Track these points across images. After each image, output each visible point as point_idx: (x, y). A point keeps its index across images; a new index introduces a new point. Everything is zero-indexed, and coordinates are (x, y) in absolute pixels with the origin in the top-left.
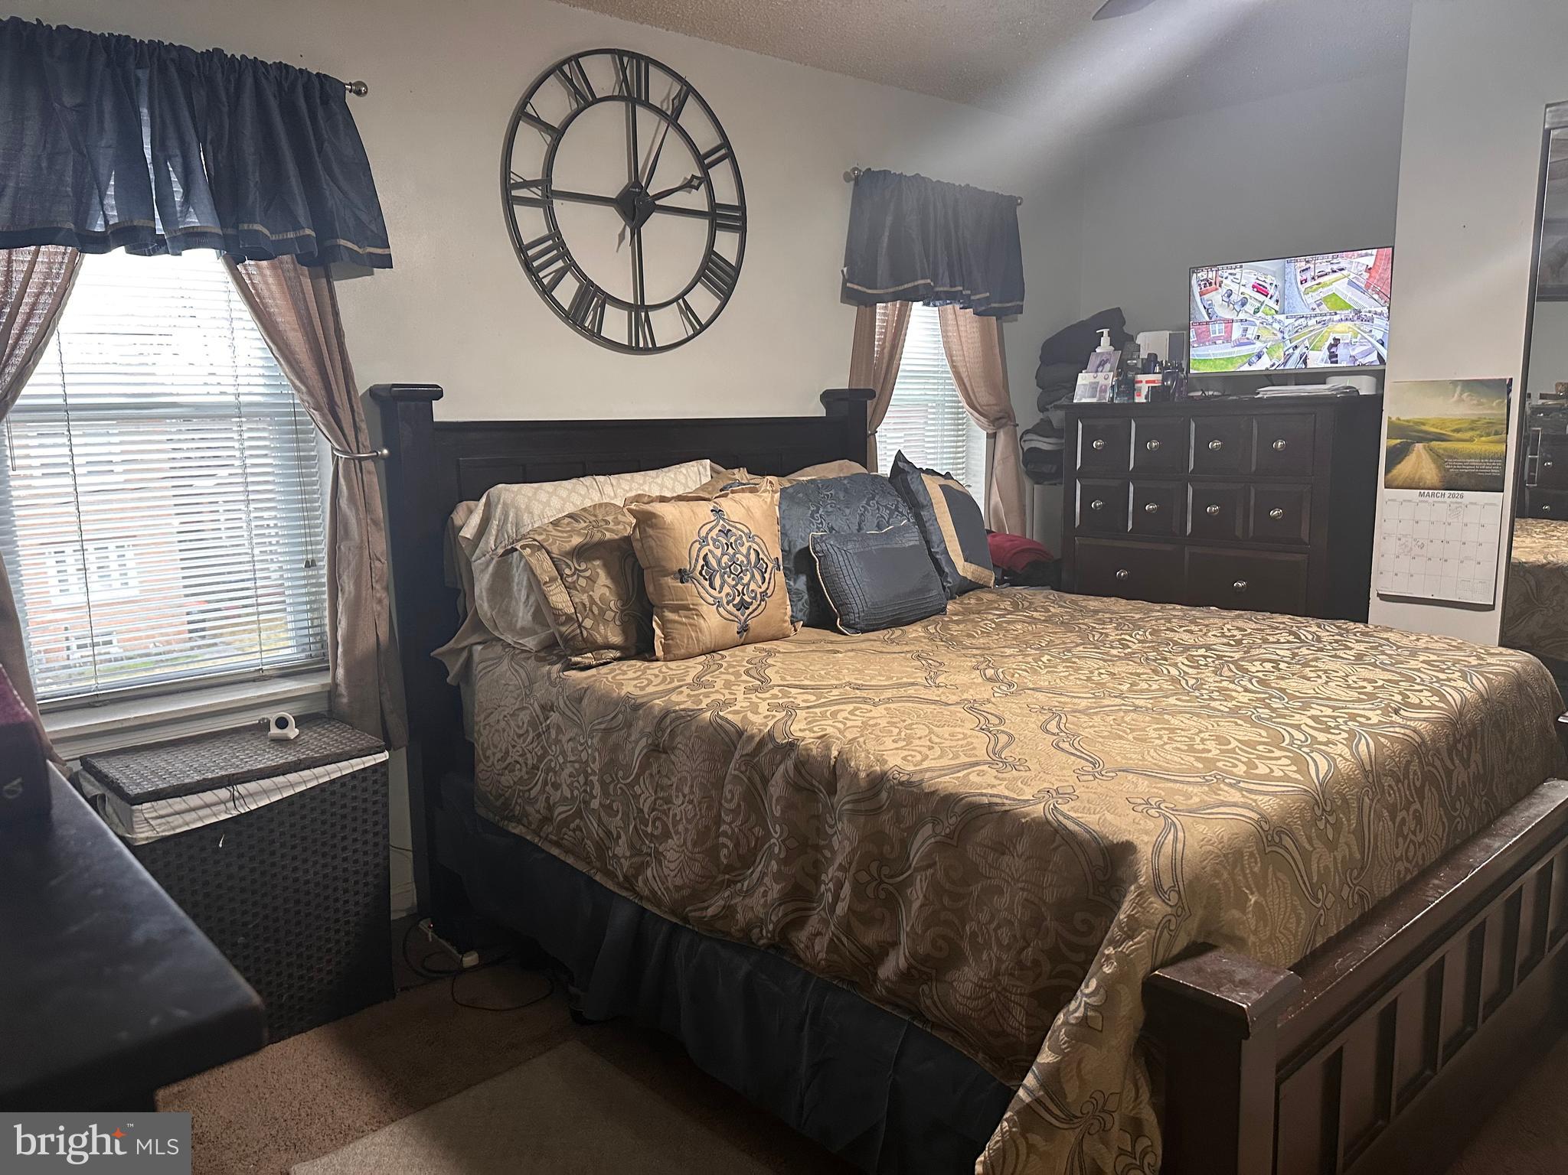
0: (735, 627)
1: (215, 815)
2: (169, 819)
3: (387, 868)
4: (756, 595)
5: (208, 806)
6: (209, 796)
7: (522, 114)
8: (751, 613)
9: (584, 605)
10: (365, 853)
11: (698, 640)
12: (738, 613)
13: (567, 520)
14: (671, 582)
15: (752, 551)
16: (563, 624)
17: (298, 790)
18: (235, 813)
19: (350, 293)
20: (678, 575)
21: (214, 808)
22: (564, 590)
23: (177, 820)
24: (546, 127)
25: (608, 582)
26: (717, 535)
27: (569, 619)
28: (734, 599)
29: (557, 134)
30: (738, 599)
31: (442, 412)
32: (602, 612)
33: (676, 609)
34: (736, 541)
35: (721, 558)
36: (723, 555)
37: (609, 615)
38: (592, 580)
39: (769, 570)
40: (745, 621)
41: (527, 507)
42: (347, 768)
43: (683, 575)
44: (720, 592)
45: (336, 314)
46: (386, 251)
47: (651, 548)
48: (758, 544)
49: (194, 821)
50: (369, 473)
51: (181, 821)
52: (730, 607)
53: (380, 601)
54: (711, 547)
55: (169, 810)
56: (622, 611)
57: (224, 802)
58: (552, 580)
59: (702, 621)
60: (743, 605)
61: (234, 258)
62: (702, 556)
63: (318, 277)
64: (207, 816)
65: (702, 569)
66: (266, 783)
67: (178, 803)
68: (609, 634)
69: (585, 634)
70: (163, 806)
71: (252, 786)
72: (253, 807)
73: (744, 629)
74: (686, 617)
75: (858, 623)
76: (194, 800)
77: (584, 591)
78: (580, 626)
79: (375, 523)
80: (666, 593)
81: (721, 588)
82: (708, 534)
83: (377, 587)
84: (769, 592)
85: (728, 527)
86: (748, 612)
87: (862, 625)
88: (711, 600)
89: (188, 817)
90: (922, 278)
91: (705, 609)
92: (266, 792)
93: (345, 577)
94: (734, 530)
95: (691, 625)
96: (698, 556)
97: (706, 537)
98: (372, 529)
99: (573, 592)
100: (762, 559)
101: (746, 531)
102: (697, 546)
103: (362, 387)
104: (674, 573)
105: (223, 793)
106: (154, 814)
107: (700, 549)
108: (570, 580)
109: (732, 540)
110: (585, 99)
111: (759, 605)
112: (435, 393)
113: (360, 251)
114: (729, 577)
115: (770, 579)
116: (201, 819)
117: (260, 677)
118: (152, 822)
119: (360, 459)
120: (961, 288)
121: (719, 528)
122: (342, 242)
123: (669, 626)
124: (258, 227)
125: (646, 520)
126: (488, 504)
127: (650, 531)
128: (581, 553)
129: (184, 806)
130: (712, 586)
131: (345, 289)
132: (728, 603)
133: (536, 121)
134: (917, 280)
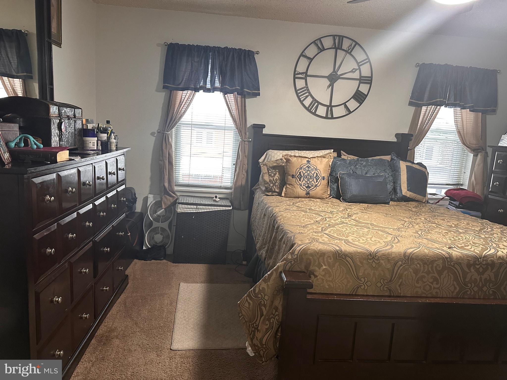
0: (305, 192)
1: (193, 211)
2: (184, 209)
3: (228, 234)
4: (313, 185)
5: (192, 208)
6: (192, 206)
7: (302, 55)
8: (311, 190)
9: (271, 180)
10: (223, 229)
11: (293, 194)
12: (307, 189)
13: (280, 160)
14: (290, 177)
15: (315, 173)
16: (266, 184)
17: (210, 210)
18: (197, 211)
19: (249, 101)
20: (292, 176)
21: (193, 209)
22: (268, 176)
23: (185, 210)
24: (308, 58)
25: (278, 176)
26: (306, 167)
27: (267, 183)
28: (306, 185)
29: (311, 60)
30: (307, 185)
31: (265, 131)
32: (275, 183)
33: (290, 185)
34: (311, 170)
35: (305, 174)
36: (306, 173)
37: (277, 184)
38: (275, 174)
39: (319, 179)
40: (309, 191)
41: (274, 156)
42: (222, 208)
43: (293, 176)
44: (302, 182)
45: (245, 106)
46: (259, 92)
47: (287, 168)
48: (318, 172)
49: (189, 211)
50: (246, 144)
51: (186, 210)
52: (304, 187)
53: (244, 175)
54: (303, 170)
55: (184, 207)
56: (280, 183)
57: (195, 209)
58: (266, 173)
59: (295, 189)
60: (308, 187)
61: (225, 93)
62: (299, 172)
63: (243, 98)
64: (191, 211)
65: (298, 175)
66: (204, 207)
67: (186, 206)
68: (276, 188)
69: (270, 187)
70: (184, 206)
71: (201, 207)
72: (200, 211)
73: (308, 193)
74: (291, 187)
75: (347, 199)
76: (189, 206)
77: (272, 177)
78: (270, 185)
79: (246, 156)
80: (288, 180)
81: (302, 181)
82: (303, 167)
83: (244, 171)
84: (318, 185)
85: (310, 166)
86: (310, 189)
87: (348, 200)
88: (298, 184)
89: (188, 210)
90: (439, 99)
91: (296, 186)
92: (204, 209)
93: (237, 168)
94: (311, 167)
95: (292, 189)
96: (298, 172)
97: (302, 167)
98: (245, 157)
99: (270, 177)
100: (318, 176)
101: (316, 167)
102: (299, 169)
103: (249, 124)
104: (291, 175)
105: (195, 207)
106: (181, 207)
107: (299, 170)
108: (270, 174)
109: (310, 169)
110: (321, 49)
111: (314, 188)
112: (263, 126)
113: (251, 92)
114: (306, 179)
115: (319, 181)
116: (190, 211)
117: (220, 188)
118: (181, 209)
119: (245, 141)
120: (459, 102)
121: (307, 165)
122: (245, 90)
123: (287, 189)
124: (227, 86)
125: (288, 161)
126: (267, 155)
127: (288, 164)
128: (274, 168)
129: (187, 207)
130: (300, 180)
131: (248, 101)
132: (304, 186)
133: (306, 57)
134: (437, 99)
